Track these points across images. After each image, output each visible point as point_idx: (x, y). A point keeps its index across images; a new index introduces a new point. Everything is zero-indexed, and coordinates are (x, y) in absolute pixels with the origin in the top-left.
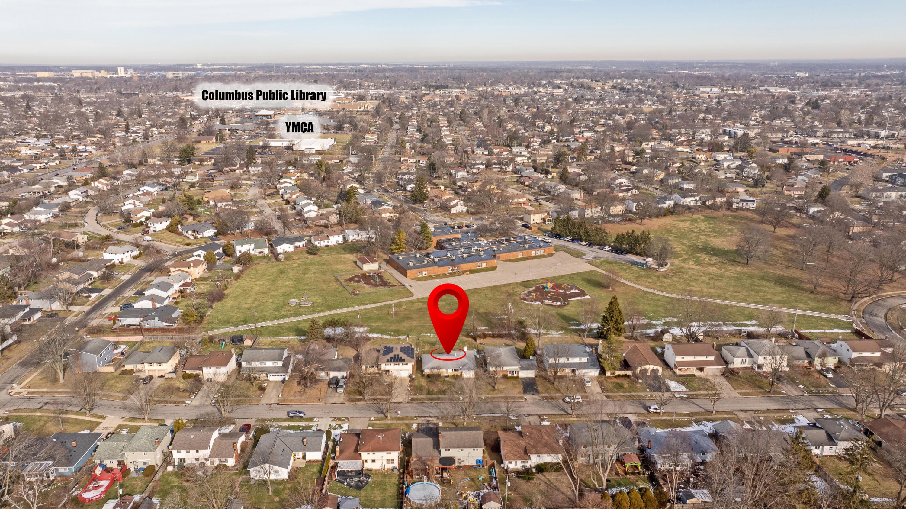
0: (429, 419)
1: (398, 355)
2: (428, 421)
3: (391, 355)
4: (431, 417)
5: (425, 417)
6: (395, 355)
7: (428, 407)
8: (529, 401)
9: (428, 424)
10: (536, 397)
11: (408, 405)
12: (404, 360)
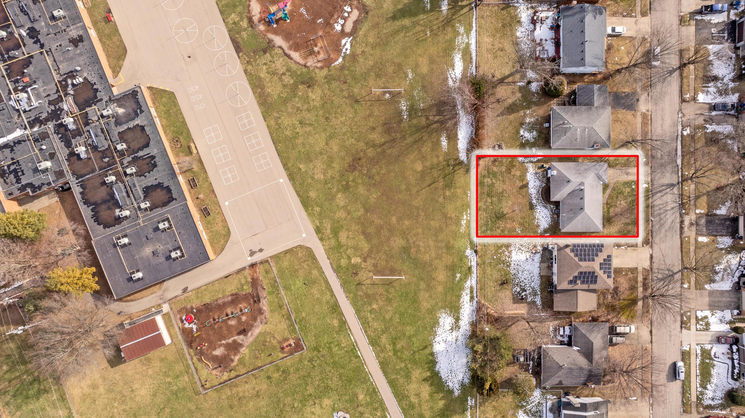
0: (687, 223)
1: (601, 264)
2: (691, 224)
3: (600, 273)
4: (682, 222)
5: (682, 228)
6: (601, 269)
7: (662, 225)
8: (650, 107)
9: (697, 224)
10: (643, 98)
11: (655, 247)
12: (609, 256)
